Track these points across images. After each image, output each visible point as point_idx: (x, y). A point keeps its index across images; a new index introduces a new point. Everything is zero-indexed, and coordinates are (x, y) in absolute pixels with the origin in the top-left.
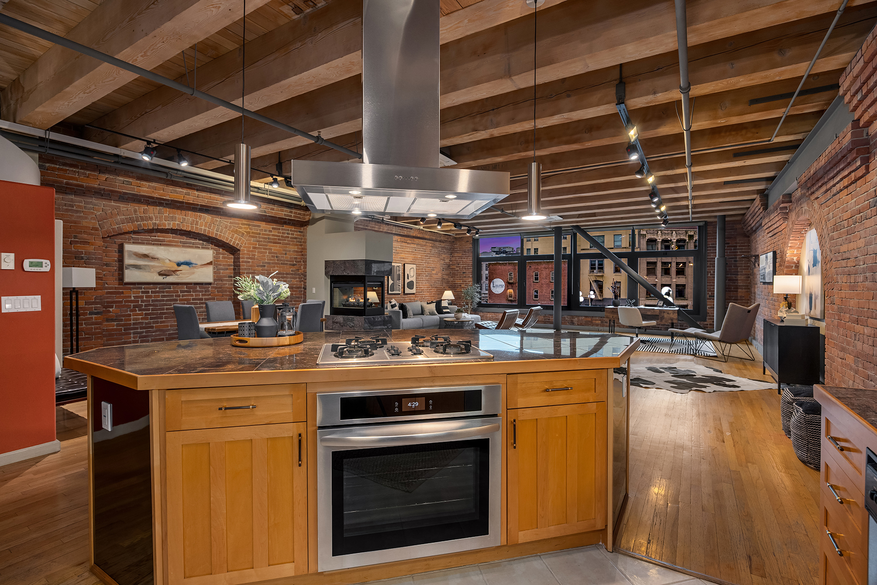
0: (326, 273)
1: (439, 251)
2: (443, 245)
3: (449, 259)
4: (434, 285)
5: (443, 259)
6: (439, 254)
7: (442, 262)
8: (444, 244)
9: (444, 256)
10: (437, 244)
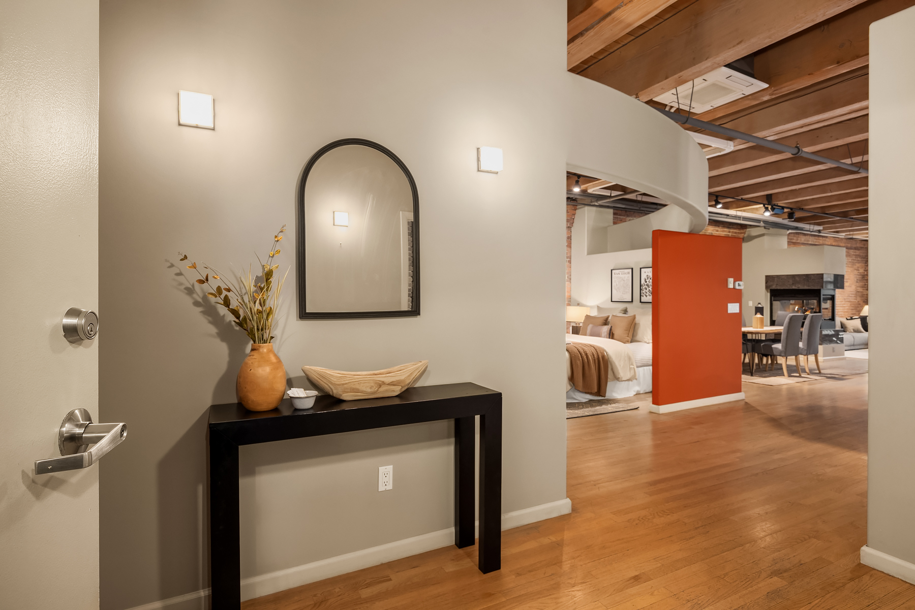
0: (767, 287)
1: (853, 260)
2: (858, 252)
3: (863, 269)
4: (847, 299)
5: (857, 269)
6: (853, 264)
7: (856, 272)
8: (860, 251)
9: (858, 265)
10: (852, 252)
